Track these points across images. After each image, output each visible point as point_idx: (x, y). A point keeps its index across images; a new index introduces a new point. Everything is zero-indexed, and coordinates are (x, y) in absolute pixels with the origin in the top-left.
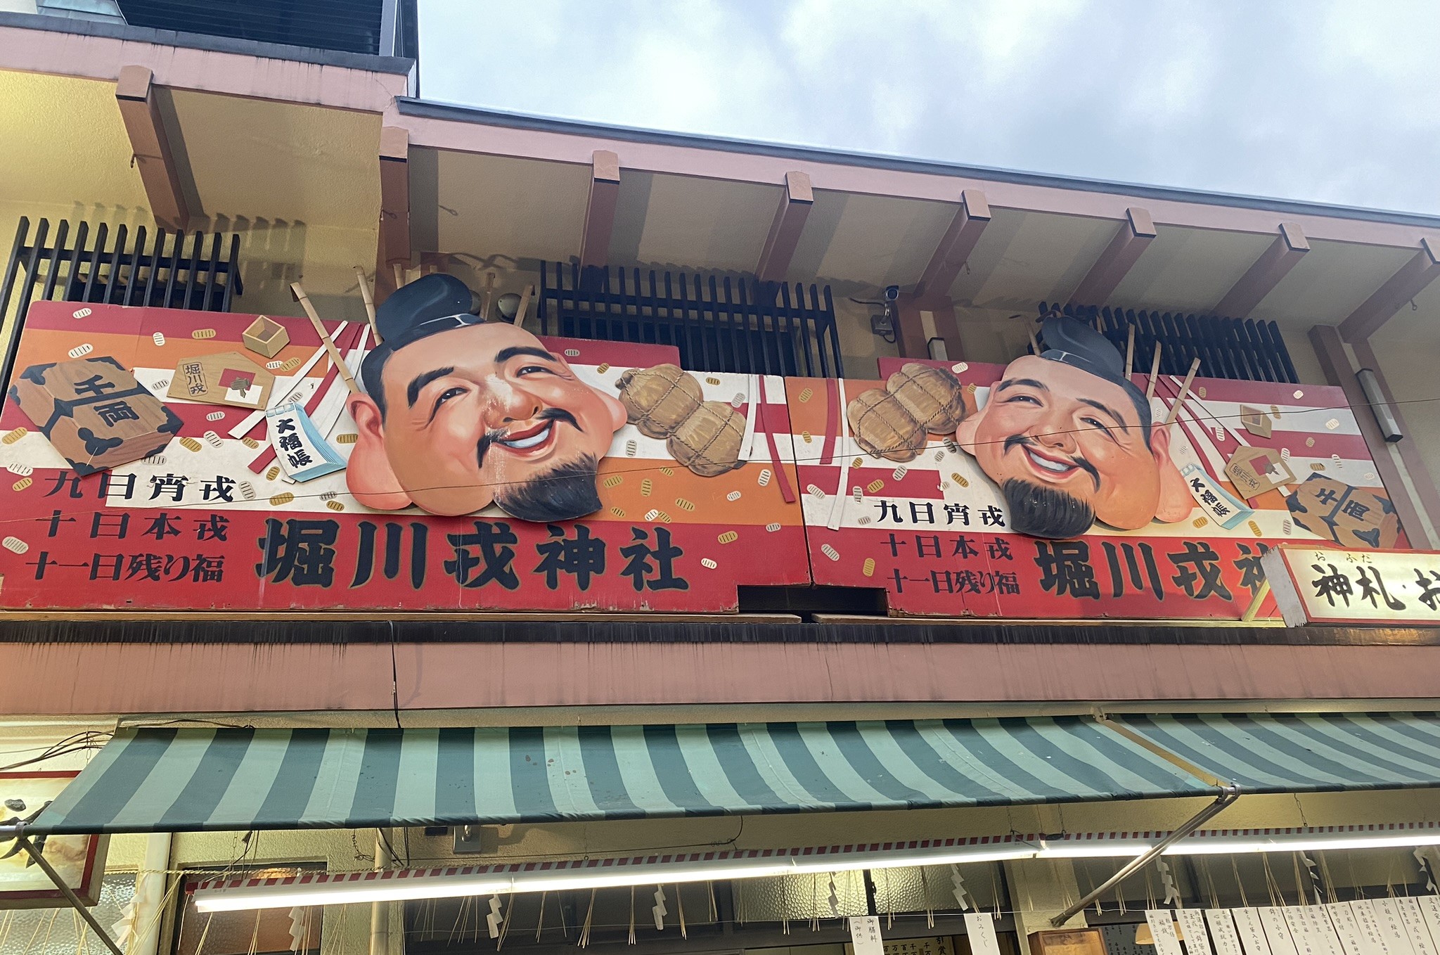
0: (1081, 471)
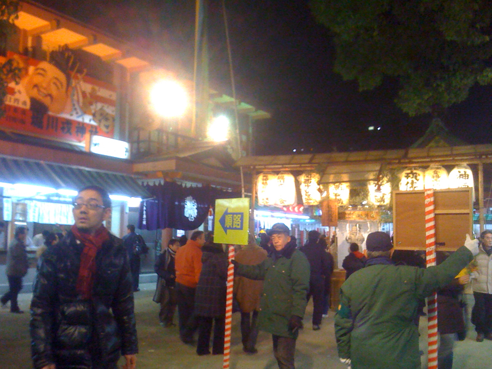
0: (49, 98)
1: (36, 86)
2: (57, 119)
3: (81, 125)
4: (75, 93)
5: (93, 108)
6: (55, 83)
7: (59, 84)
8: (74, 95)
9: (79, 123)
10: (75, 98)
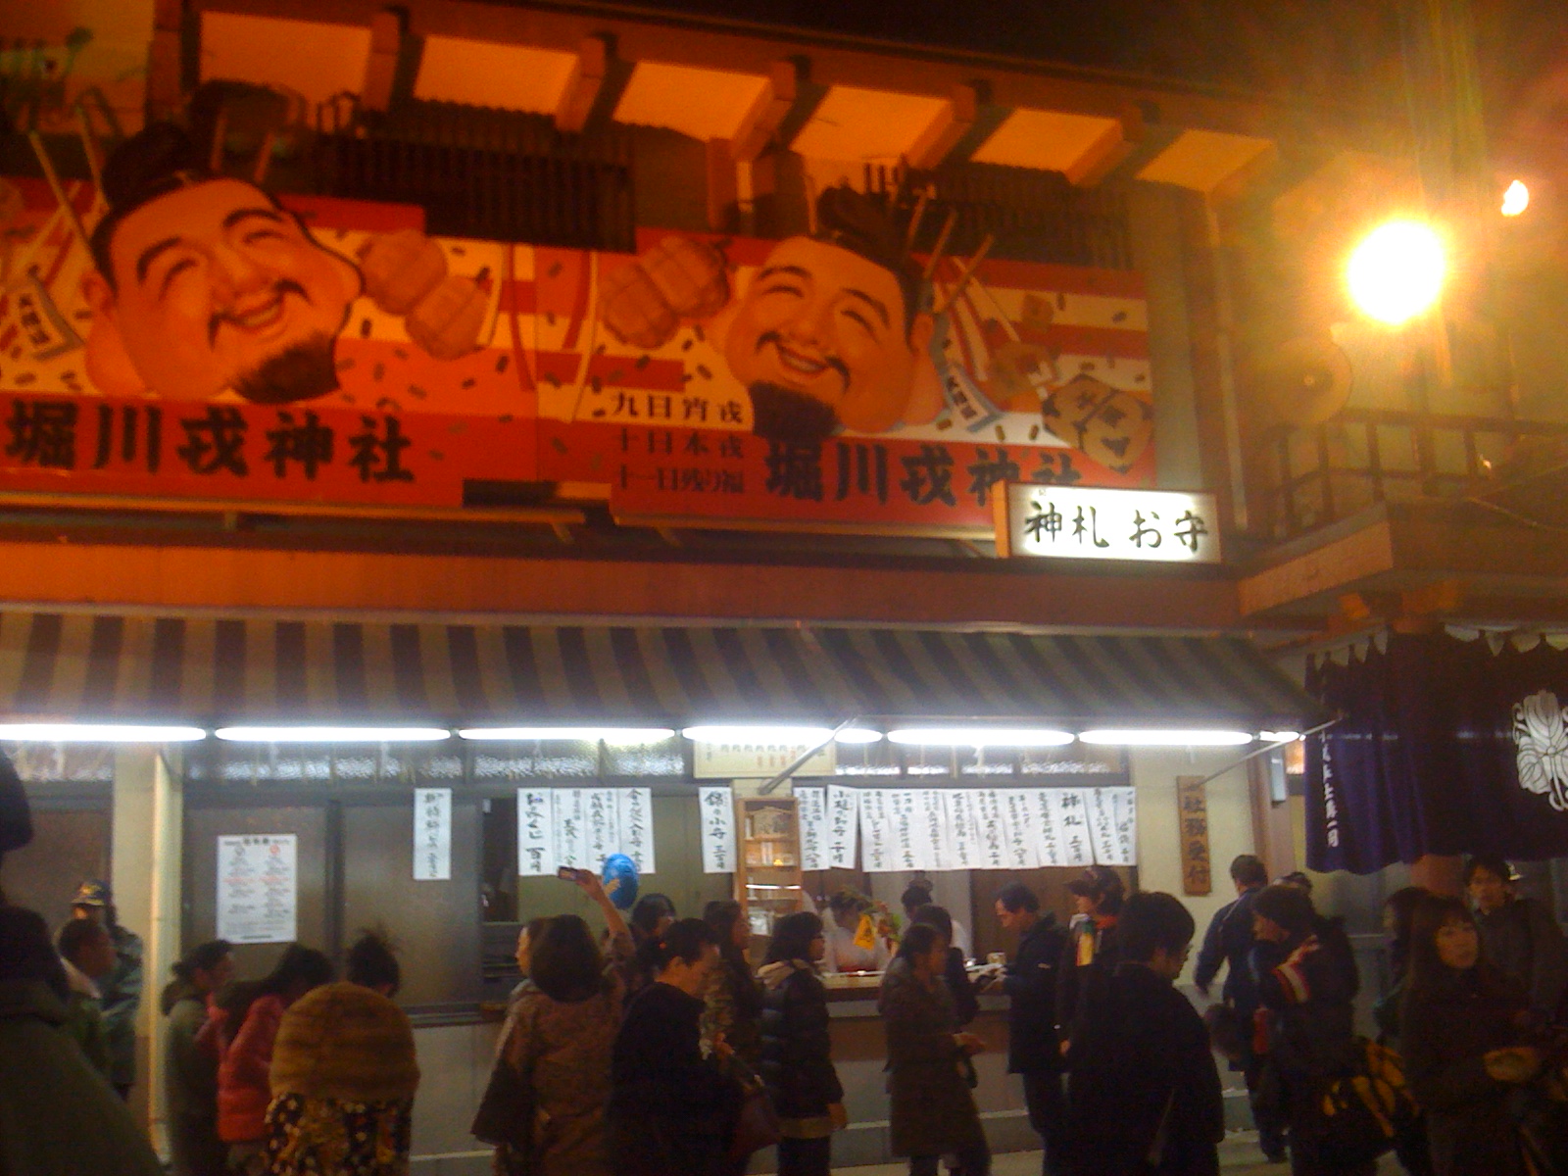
1: (769, 337)
2: (882, 449)
3: (994, 459)
4: (952, 334)
5: (1039, 381)
6: (851, 313)
7: (868, 312)
8: (947, 344)
9: (982, 450)
10: (954, 353)
